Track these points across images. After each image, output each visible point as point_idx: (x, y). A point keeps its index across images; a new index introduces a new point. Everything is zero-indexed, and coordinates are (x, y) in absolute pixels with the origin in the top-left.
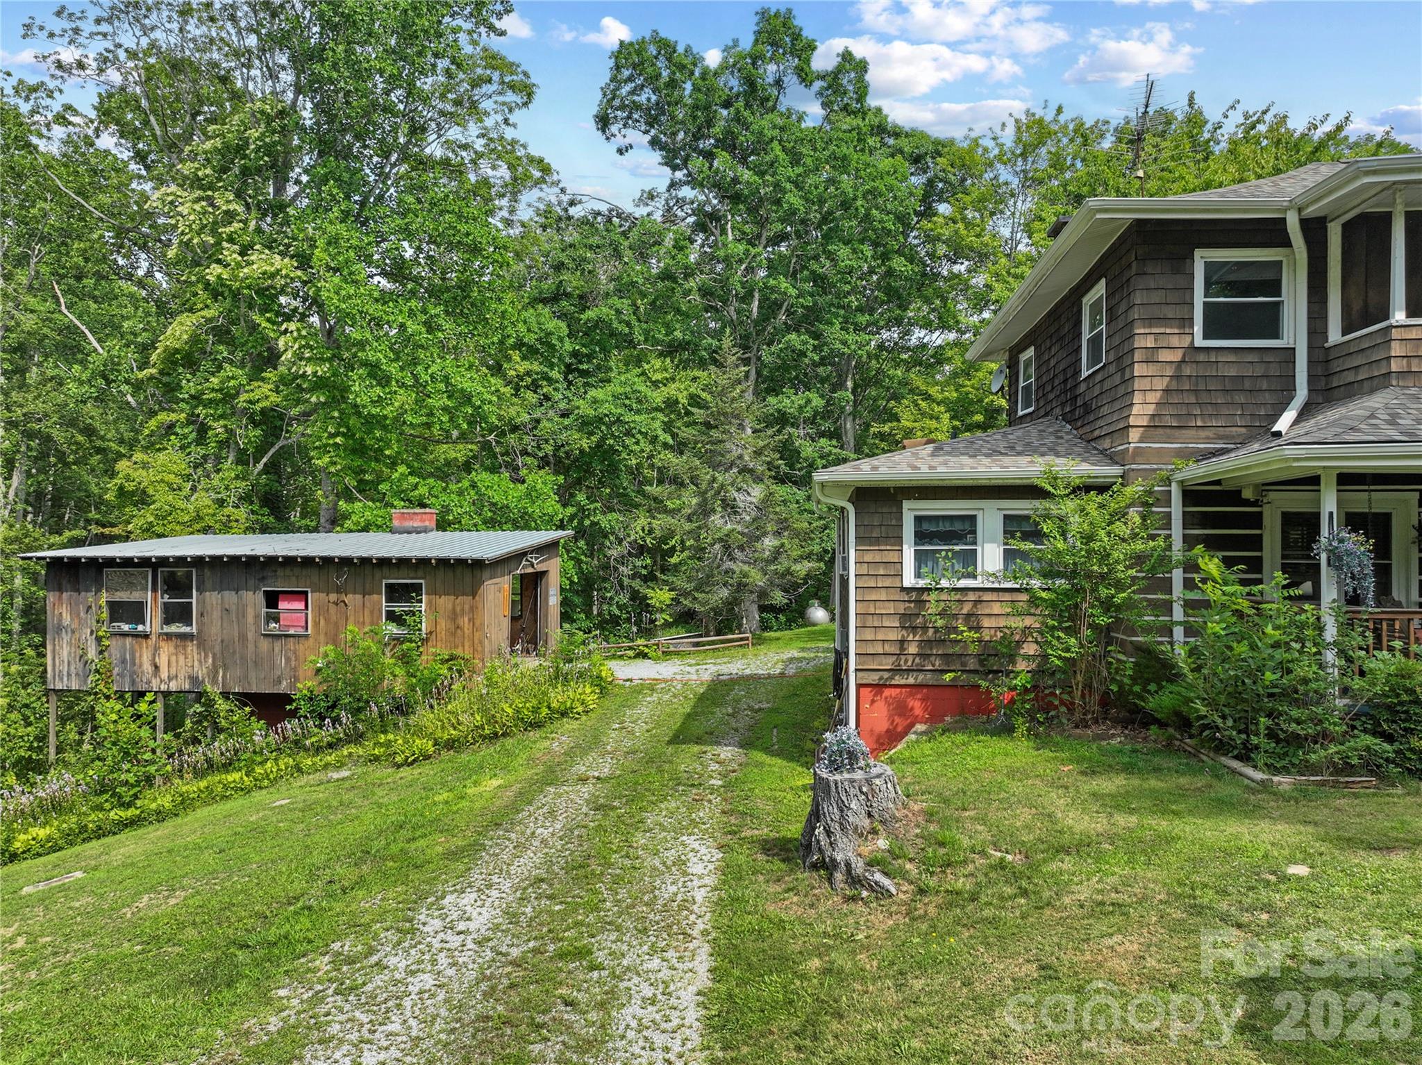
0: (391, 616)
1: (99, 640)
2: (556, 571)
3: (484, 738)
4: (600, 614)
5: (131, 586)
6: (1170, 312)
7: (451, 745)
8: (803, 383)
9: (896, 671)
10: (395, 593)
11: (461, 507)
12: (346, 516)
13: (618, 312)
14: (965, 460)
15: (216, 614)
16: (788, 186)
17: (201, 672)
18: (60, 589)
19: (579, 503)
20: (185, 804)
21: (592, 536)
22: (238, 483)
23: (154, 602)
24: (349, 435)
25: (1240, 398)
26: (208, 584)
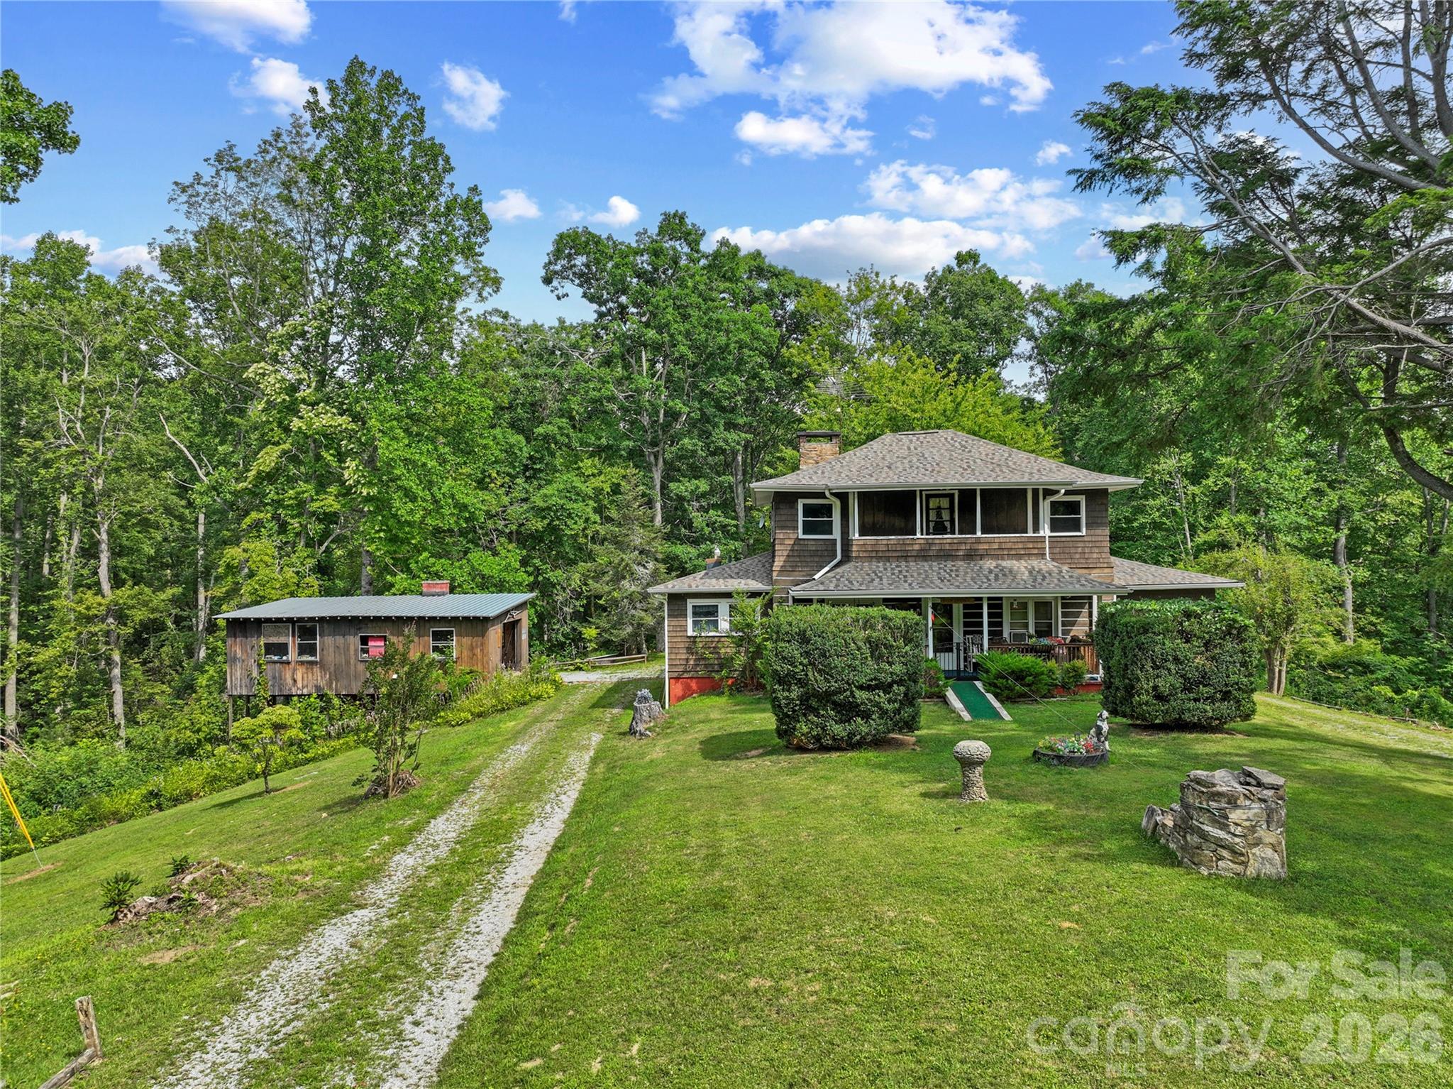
0: (436, 649)
1: (259, 665)
2: (526, 620)
3: (498, 711)
4: (549, 640)
5: (279, 634)
6: (789, 524)
7: (480, 715)
8: (696, 473)
9: (685, 671)
10: (438, 636)
11: (462, 576)
12: (392, 585)
13: (560, 428)
14: (714, 581)
15: (331, 650)
16: (680, 338)
17: (322, 683)
18: (235, 637)
19: (534, 565)
20: (334, 753)
21: (543, 587)
22: (309, 560)
23: (293, 642)
24: (389, 530)
25: (816, 559)
26: (326, 631)
